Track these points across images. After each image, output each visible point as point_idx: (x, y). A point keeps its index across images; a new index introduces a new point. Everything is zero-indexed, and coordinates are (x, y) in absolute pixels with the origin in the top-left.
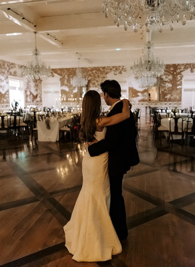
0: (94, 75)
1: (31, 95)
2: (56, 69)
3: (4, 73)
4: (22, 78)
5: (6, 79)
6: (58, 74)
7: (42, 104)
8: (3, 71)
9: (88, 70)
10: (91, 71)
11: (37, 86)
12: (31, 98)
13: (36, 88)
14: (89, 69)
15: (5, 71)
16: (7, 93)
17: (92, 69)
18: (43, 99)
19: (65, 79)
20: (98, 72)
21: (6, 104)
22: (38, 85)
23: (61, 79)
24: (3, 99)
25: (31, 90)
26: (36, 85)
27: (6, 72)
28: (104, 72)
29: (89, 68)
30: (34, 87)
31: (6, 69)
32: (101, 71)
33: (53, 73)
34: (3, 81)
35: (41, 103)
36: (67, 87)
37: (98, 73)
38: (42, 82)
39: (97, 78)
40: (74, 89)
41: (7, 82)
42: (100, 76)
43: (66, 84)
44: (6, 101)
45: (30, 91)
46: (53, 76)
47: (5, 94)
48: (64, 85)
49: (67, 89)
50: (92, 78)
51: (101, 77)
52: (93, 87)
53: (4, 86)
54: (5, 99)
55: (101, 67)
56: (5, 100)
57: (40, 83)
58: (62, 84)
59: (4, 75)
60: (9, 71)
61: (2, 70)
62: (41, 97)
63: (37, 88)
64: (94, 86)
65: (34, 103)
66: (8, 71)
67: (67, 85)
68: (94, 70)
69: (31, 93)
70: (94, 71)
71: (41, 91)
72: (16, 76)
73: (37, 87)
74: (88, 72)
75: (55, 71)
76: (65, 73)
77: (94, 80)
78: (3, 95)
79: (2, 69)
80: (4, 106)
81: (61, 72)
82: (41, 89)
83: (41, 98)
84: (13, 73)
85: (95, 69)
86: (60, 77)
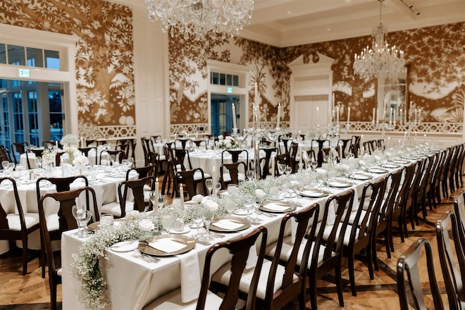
0: (426, 49)
1: (266, 106)
2: (324, 43)
3: (196, 54)
4: (243, 66)
5: (200, 68)
6: (329, 55)
7: (288, 126)
8: (196, 49)
9: (406, 38)
10: (414, 40)
11: (279, 84)
12: (265, 111)
13: (278, 89)
14: (412, 34)
15: (199, 49)
16: (202, 99)
17: (420, 34)
18: (291, 114)
19: (345, 65)
20: (436, 40)
21: (199, 125)
22: (283, 83)
23: (333, 67)
24: (191, 113)
25: (264, 95)
26: (277, 83)
27: (203, 51)
28: (457, 37)
29: (411, 31)
30: (274, 87)
31: (202, 46)
32: (447, 36)
33: (317, 53)
34: (194, 72)
35: (287, 123)
36: (347, 84)
37: (438, 43)
38: (292, 77)
39: (432, 56)
40: (367, 90)
41: (204, 74)
42: (443, 52)
43: (347, 77)
44: (198, 118)
45: (261, 96)
46: (316, 61)
47: (198, 101)
48: (341, 80)
49: (347, 89)
50: (418, 59)
51: (446, 53)
52: (420, 81)
53: (196, 84)
54: (197, 112)
55: (449, 26)
56: (196, 116)
57: (287, 78)
58: (337, 78)
59: (196, 58)
60: (211, 50)
61: (192, 48)
62: (288, 108)
63: (280, 90)
64: (423, 78)
65: (270, 123)
66: (208, 51)
67: (347, 80)
68: (426, 34)
69: (264, 101)
70: (426, 39)
71: (288, 96)
72: (228, 61)
73: (281, 87)
74: (408, 42)
75: (320, 48)
76: (344, 51)
77: (424, 62)
78: (190, 102)
79: (192, 46)
80: (194, 129)
81: (335, 49)
82: (289, 92)
83: (288, 111)
84: (220, 55)
85: (429, 31)
86: (331, 61)
